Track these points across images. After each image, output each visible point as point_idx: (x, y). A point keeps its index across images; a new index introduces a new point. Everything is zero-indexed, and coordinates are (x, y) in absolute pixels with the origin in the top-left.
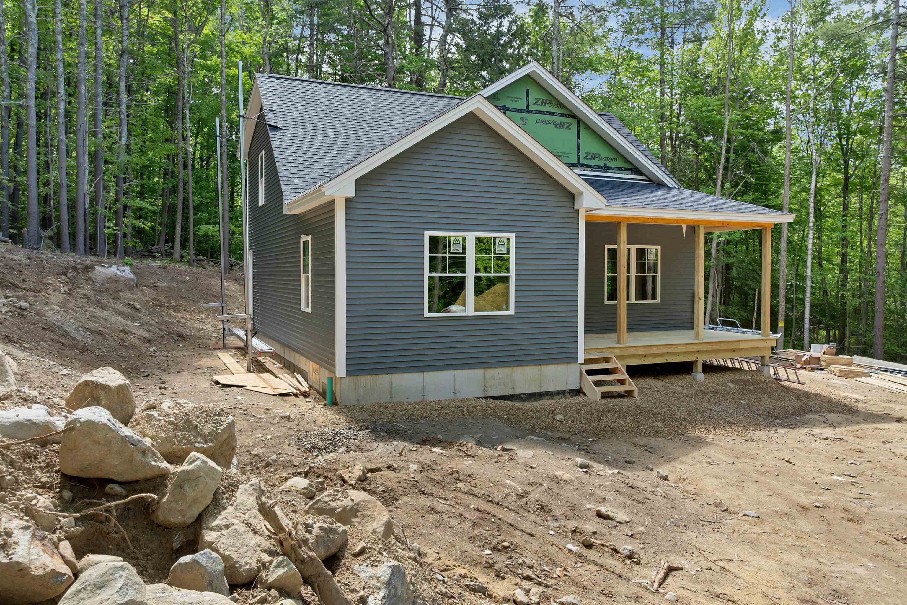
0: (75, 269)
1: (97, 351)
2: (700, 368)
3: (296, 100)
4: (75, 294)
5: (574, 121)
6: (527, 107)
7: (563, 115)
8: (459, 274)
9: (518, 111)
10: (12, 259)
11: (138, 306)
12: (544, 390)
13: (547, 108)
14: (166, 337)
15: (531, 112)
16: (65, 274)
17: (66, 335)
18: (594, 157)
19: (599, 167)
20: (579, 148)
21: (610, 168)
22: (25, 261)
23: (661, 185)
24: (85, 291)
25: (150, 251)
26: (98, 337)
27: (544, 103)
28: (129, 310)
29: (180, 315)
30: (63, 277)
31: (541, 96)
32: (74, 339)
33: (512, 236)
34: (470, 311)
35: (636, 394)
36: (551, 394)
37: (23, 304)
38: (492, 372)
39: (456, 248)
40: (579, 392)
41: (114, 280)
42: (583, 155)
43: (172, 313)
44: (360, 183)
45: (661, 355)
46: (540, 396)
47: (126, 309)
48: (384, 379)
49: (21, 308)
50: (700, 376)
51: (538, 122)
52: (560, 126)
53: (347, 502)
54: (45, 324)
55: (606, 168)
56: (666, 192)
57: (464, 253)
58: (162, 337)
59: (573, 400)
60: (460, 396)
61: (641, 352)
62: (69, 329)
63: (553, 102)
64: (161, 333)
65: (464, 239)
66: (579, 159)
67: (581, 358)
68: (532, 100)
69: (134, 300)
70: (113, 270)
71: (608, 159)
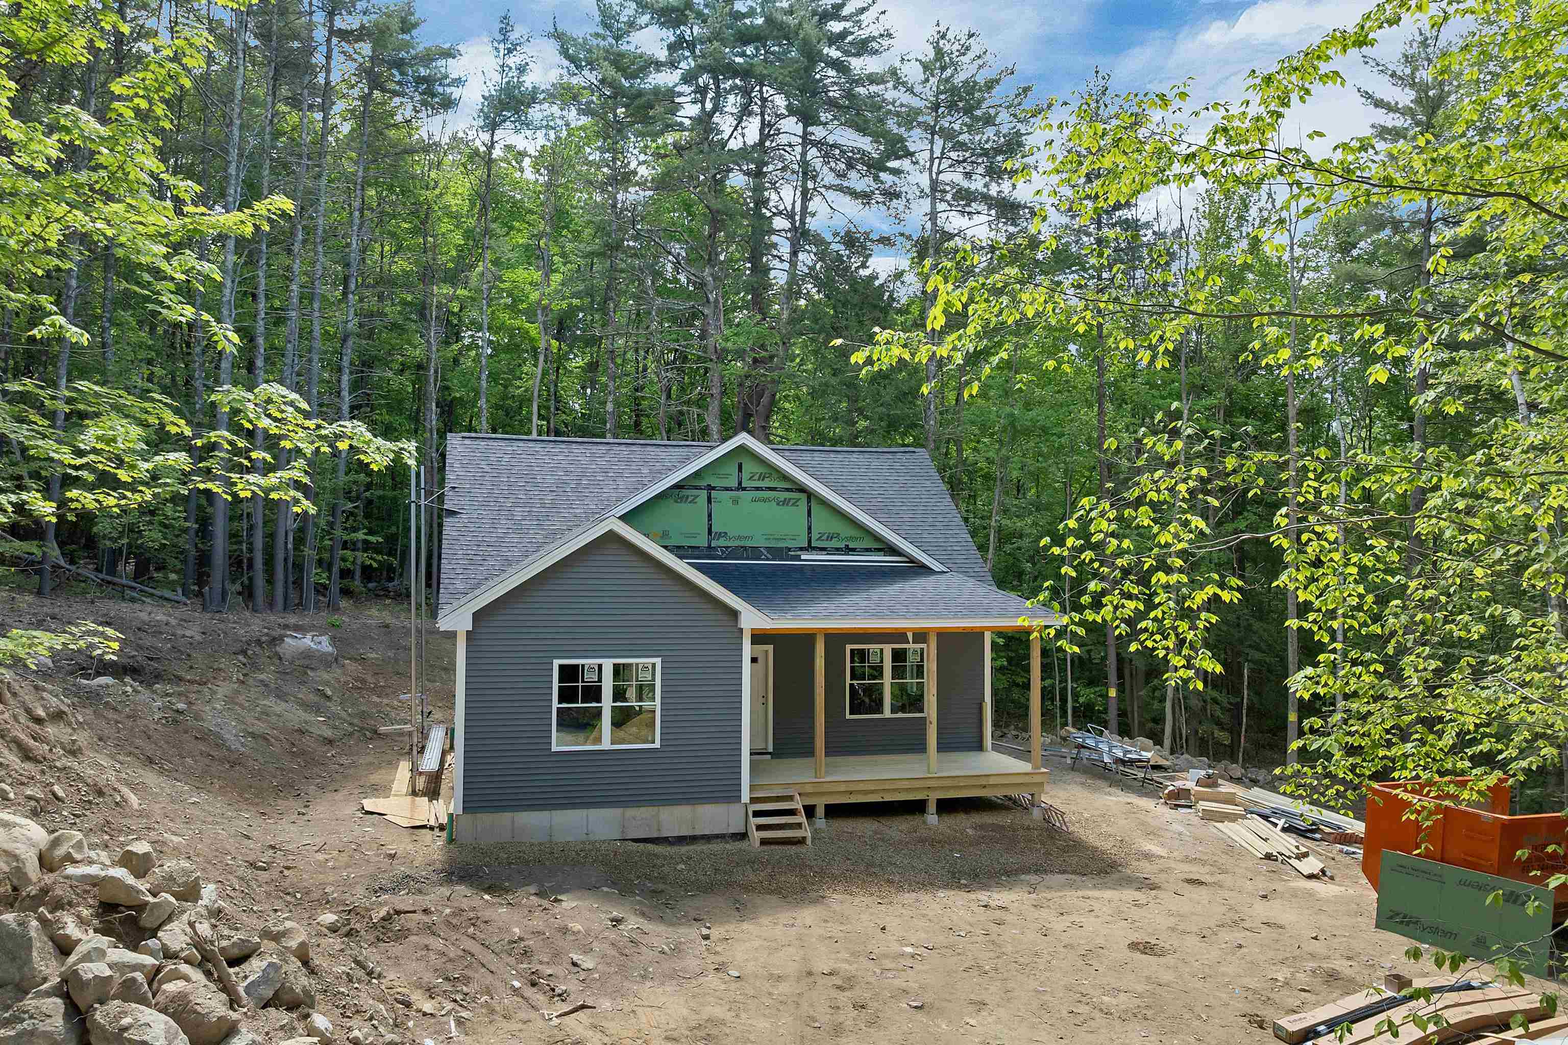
0: (259, 642)
1: (251, 763)
2: (932, 807)
3: (487, 469)
4: (251, 681)
5: (803, 497)
6: (740, 483)
7: (787, 490)
8: (594, 705)
9: (727, 489)
10: (184, 636)
11: (329, 693)
12: (698, 832)
13: (767, 483)
14: (357, 734)
15: (744, 489)
16: (244, 652)
17: (219, 743)
18: (830, 538)
19: (837, 549)
20: (810, 528)
21: (854, 550)
22: (198, 638)
23: (922, 570)
24: (262, 677)
25: (386, 589)
26: (260, 741)
27: (762, 477)
28: (316, 699)
29: (385, 701)
30: (241, 657)
31: (759, 469)
32: (229, 749)
33: (658, 661)
34: (606, 744)
35: (809, 841)
36: (707, 838)
37: (181, 706)
38: (631, 812)
39: (590, 677)
40: (743, 836)
41: (307, 654)
42: (815, 536)
43: (375, 699)
44: (478, 616)
45: (872, 792)
46: (693, 839)
47: (313, 698)
48: (505, 818)
49: (177, 711)
50: (932, 818)
51: (754, 500)
52: (785, 502)
53: (281, 928)
54: (200, 731)
55: (849, 550)
56: (932, 578)
57: (600, 680)
58: (351, 734)
59: (731, 846)
60: (592, 837)
61: (843, 788)
62: (227, 736)
63: (775, 475)
64: (350, 729)
65: (600, 666)
66: (810, 541)
67: (745, 797)
68: (745, 475)
69: (327, 683)
70: (308, 641)
71: (851, 538)
